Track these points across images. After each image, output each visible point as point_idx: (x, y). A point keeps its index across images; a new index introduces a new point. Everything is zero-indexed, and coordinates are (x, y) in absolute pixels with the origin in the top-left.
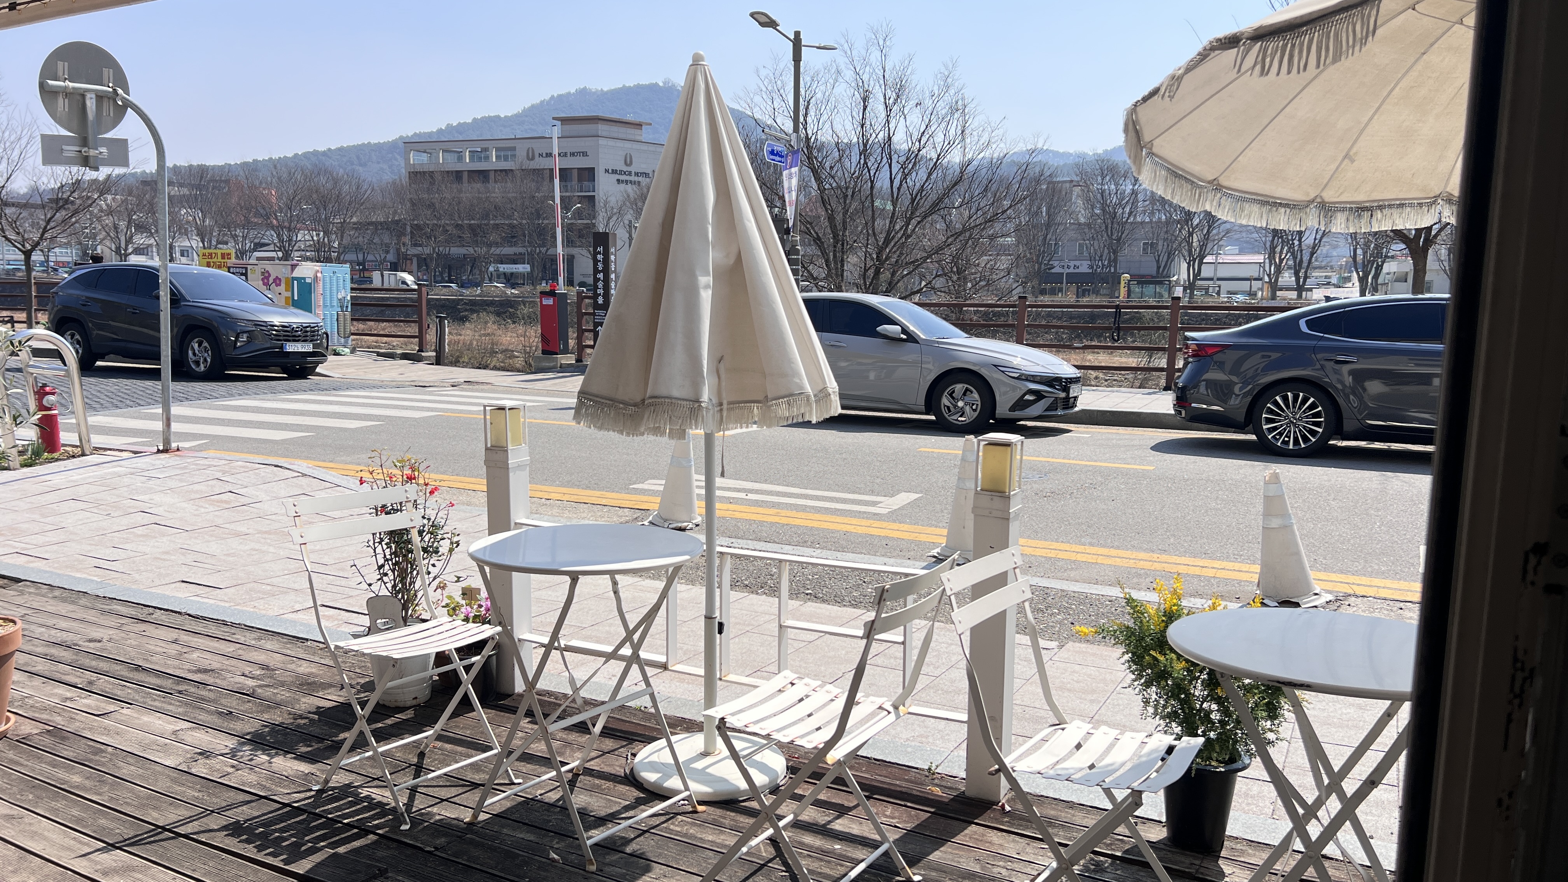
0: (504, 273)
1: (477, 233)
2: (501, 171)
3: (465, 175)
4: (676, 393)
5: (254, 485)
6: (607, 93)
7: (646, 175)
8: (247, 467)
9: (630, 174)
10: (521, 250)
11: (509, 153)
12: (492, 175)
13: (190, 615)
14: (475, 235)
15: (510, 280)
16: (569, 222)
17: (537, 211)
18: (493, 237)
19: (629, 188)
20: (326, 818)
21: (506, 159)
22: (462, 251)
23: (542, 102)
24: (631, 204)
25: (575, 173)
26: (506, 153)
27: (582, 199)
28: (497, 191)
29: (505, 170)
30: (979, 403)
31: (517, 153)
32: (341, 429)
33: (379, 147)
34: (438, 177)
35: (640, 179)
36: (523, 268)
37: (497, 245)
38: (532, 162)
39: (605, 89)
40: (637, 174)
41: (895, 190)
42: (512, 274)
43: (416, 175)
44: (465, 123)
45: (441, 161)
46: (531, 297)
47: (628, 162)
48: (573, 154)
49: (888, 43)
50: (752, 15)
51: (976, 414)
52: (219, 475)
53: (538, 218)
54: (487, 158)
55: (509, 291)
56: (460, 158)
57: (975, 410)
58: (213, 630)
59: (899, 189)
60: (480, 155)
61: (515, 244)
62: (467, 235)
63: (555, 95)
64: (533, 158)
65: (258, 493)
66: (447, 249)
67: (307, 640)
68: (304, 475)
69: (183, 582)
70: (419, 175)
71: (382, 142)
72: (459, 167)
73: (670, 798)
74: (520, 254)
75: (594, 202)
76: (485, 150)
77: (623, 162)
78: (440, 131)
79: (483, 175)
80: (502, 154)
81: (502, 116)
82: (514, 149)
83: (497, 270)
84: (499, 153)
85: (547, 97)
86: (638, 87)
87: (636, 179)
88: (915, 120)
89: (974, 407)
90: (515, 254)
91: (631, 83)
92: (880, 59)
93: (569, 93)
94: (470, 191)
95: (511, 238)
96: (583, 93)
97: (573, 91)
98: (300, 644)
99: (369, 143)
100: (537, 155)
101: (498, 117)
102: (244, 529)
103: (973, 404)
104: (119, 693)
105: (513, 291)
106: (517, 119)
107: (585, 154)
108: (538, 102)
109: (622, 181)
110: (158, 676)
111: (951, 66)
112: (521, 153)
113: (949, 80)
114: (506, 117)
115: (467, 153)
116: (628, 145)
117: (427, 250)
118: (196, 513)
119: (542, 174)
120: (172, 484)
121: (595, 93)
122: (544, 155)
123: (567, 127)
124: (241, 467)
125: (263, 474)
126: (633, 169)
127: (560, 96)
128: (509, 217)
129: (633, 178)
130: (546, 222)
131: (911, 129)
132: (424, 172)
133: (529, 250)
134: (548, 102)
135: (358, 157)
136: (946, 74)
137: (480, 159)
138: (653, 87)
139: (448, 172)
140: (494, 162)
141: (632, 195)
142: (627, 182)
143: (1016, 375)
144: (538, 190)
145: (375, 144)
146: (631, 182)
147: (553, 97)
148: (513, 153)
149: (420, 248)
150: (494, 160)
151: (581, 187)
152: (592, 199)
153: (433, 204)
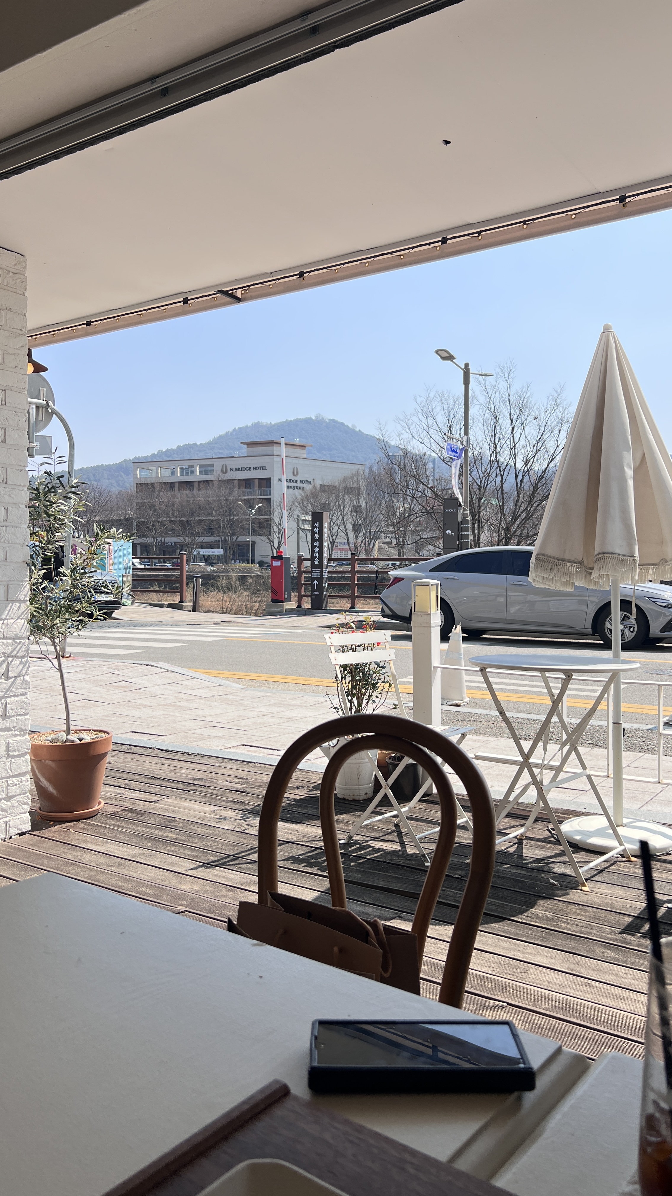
0: (204, 556)
1: (185, 526)
2: (204, 481)
3: (177, 485)
4: (618, 551)
5: (138, 677)
6: (274, 425)
7: (309, 482)
8: (127, 666)
9: (296, 482)
10: (218, 539)
11: (209, 469)
12: (196, 485)
13: (159, 749)
14: (185, 528)
15: (208, 560)
16: (254, 517)
17: (230, 510)
18: (197, 529)
19: (297, 491)
20: (365, 858)
21: (206, 473)
22: (175, 540)
23: (227, 433)
24: (299, 503)
25: (257, 482)
26: (206, 469)
27: (262, 500)
28: (200, 496)
29: (207, 481)
30: (636, 626)
31: (215, 468)
32: (162, 648)
33: (109, 468)
34: (157, 487)
35: (304, 485)
36: (219, 552)
37: (199, 534)
38: (226, 475)
39: (273, 423)
40: (302, 482)
41: (519, 484)
42: (209, 556)
43: (141, 486)
44: (171, 449)
45: (160, 476)
46: (225, 572)
47: (295, 473)
48: (255, 468)
49: (512, 375)
50: (437, 352)
51: (634, 634)
52: (111, 670)
53: (230, 515)
54: (193, 473)
55: (209, 568)
56: (173, 473)
57: (632, 632)
58: (181, 757)
59: (522, 481)
60: (188, 470)
61: (213, 534)
62: (178, 527)
63: (237, 428)
64: (226, 472)
65: (143, 682)
66: (163, 539)
67: (254, 763)
68: (169, 671)
69: (132, 732)
70: (144, 486)
71: (111, 464)
72: (173, 479)
73: (607, 853)
74: (216, 541)
75: (270, 502)
76: (192, 466)
77: (292, 474)
78: (153, 455)
79: (189, 485)
80: (204, 469)
81: (198, 444)
82: (212, 465)
83: (199, 554)
84: (202, 469)
85: (231, 430)
86: (297, 420)
87: (301, 485)
88: (532, 431)
89: (632, 629)
90: (212, 541)
91: (291, 418)
92: (506, 388)
93: (247, 427)
94: (181, 496)
95: (210, 530)
96: (257, 425)
97: (249, 424)
98: (251, 765)
99: (102, 465)
100: (229, 469)
101: (195, 444)
102: (148, 703)
103: (631, 627)
104: (152, 790)
105: (212, 568)
106: (209, 445)
107: (264, 468)
108: (224, 433)
109: (291, 487)
110: (168, 782)
111: (559, 390)
112: (217, 468)
113: (558, 401)
114: (201, 444)
115: (179, 470)
116: (295, 461)
117: (149, 540)
118: (108, 693)
119: (233, 483)
120: (80, 676)
121: (265, 426)
122: (234, 470)
123: (251, 449)
124: (122, 666)
125: (140, 670)
126: (299, 478)
127: (240, 428)
128: (209, 514)
129: (299, 485)
130: (236, 518)
131: (529, 438)
132: (147, 484)
133: (223, 538)
134: (232, 433)
135: (94, 475)
136: (556, 395)
137: (187, 473)
138: (308, 421)
139: (165, 483)
140: (197, 475)
141: (299, 497)
142: (294, 488)
143: (664, 605)
144: (230, 494)
145: (107, 466)
146: (297, 488)
147: (235, 429)
148: (212, 468)
149: (145, 539)
150: (198, 474)
151: (261, 492)
152: (269, 500)
153: (154, 507)
